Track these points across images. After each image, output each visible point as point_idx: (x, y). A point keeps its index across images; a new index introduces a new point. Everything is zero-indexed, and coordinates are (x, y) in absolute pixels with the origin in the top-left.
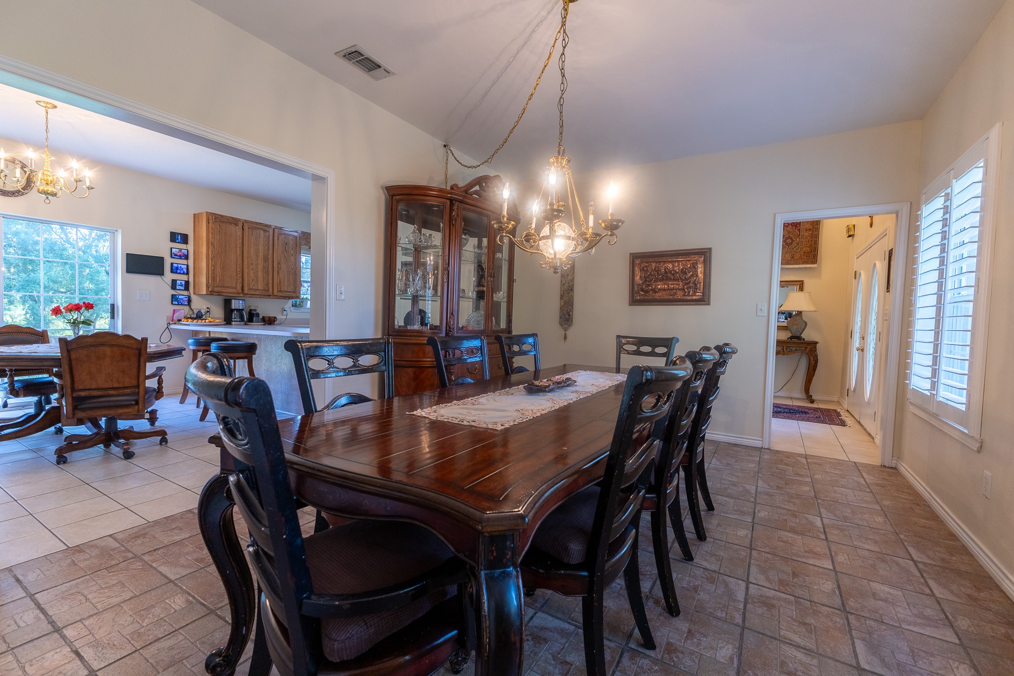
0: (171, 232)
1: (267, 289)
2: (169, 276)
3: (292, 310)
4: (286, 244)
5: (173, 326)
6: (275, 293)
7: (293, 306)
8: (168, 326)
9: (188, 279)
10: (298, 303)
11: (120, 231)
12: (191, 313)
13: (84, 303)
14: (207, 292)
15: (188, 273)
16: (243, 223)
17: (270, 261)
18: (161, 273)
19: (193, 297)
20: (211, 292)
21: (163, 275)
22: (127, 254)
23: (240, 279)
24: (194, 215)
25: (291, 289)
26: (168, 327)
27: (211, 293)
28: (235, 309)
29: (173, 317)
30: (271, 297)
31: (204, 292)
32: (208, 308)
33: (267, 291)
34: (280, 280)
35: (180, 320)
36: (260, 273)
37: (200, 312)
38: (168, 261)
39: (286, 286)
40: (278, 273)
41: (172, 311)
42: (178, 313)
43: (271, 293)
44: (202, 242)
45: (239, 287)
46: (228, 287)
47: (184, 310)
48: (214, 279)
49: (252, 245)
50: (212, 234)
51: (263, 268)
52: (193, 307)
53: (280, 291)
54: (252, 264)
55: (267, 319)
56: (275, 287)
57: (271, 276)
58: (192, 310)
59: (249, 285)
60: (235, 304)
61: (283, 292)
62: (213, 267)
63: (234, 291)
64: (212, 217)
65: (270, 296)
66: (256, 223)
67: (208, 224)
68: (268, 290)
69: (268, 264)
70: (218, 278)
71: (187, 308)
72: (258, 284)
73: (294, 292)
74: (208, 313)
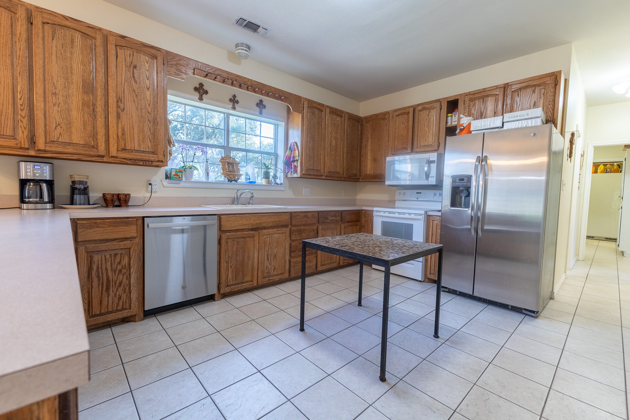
6: (113, 151)
16: (29, 11)
17: (100, 92)
23: (25, 121)
25: (147, 145)
30: (105, 159)
33: (93, 147)
34: (123, 130)
36: (75, 114)
39: (136, 142)
40: (118, 117)
43: (102, 153)
49: (54, 57)
51: (83, 104)
53: (124, 150)
54: (54, 94)
56: (112, 141)
57: (100, 121)
59: (47, 133)
61: (131, 151)
63: (12, 143)
66: (66, 18)
68: (95, 147)
69: (95, 99)
72: (71, 133)
73: (153, 153)
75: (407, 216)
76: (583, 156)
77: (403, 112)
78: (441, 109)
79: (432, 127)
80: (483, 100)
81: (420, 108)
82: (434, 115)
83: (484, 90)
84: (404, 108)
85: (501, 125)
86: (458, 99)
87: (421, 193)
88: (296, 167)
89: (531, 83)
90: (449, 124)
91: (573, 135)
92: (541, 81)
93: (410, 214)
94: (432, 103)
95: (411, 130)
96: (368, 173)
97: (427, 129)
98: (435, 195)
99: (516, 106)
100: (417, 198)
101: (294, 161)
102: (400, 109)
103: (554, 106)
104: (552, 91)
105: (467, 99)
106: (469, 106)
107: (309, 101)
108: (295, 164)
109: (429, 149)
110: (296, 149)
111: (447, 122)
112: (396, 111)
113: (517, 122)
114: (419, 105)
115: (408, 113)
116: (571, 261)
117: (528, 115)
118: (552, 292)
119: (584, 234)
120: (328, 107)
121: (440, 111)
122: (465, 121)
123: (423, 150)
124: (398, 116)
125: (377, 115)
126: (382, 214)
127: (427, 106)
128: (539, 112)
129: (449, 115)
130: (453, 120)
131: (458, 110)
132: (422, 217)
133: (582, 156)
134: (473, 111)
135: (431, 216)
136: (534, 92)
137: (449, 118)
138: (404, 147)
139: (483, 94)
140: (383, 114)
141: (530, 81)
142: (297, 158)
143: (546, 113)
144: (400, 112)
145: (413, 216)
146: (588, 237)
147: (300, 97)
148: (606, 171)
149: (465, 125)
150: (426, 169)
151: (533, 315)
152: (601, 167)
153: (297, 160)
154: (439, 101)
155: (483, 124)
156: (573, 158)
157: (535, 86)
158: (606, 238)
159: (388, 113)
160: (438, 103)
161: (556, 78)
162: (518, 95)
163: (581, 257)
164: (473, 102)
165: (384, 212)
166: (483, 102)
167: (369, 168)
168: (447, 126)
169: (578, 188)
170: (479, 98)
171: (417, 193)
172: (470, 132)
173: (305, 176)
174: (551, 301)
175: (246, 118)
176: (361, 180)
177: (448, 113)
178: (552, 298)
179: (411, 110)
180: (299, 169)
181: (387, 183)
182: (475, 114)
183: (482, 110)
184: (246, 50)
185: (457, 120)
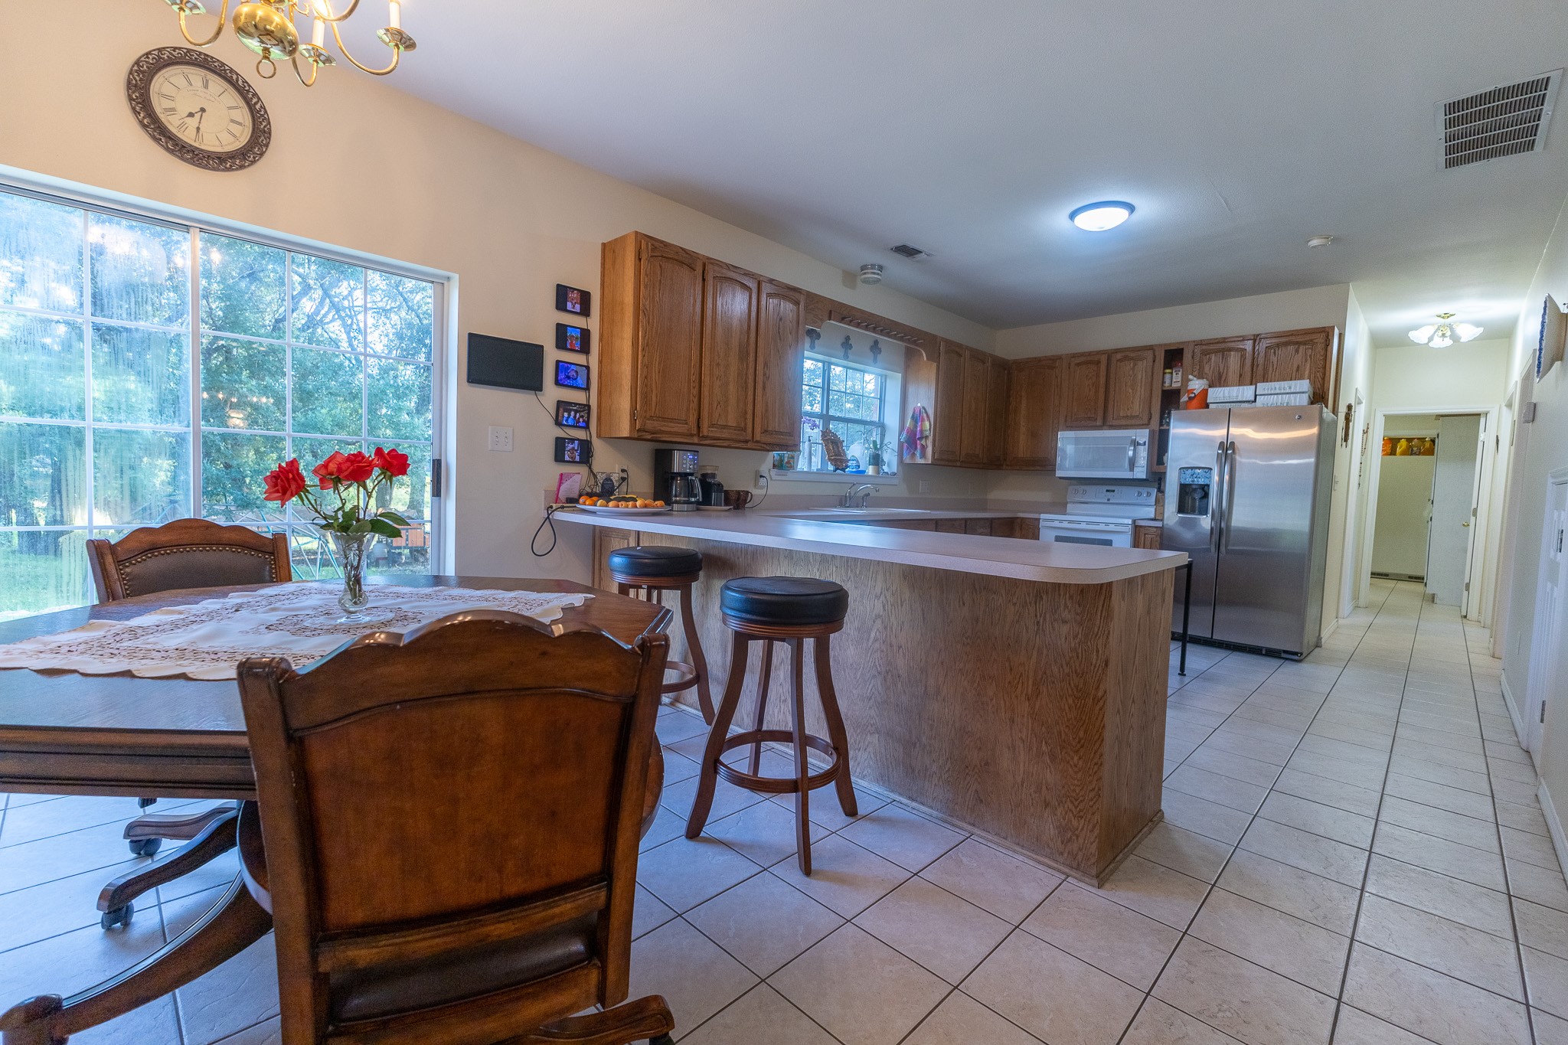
0: (558, 285)
1: (743, 425)
2: (552, 393)
3: (774, 477)
4: (781, 319)
5: (560, 516)
6: (758, 437)
7: (774, 466)
8: (549, 515)
9: (588, 399)
10: (786, 460)
11: (456, 277)
12: (592, 482)
13: (379, 451)
14: (631, 431)
15: (587, 389)
16: (704, 265)
17: (751, 359)
18: (536, 386)
19: (598, 445)
20: (638, 430)
21: (541, 390)
22: (471, 335)
23: (695, 400)
24: (604, 245)
25: (785, 426)
26: (548, 517)
27: (639, 435)
28: (679, 474)
29: (559, 490)
30: (749, 445)
31: (625, 432)
32: (623, 471)
33: (742, 430)
34: (767, 405)
35: (576, 501)
36: (732, 388)
37: (608, 479)
38: (552, 355)
40: (764, 387)
41: (558, 477)
42: (568, 482)
43: (749, 437)
44: (622, 309)
45: (692, 419)
46: (672, 420)
47: (578, 478)
48: (646, 397)
50: (646, 286)
51: (738, 374)
52: (595, 469)
53: (766, 431)
54: (718, 364)
55: (733, 497)
56: (758, 420)
57: (750, 393)
58: (595, 476)
59: (711, 414)
60: (682, 462)
61: (769, 434)
62: (645, 370)
63: (681, 429)
64: (647, 244)
65: (746, 442)
67: (637, 261)
68: (744, 429)
69: (747, 368)
70: (654, 399)
71: (583, 470)
72: (727, 412)
73: (790, 434)
74: (625, 483)
75: (1102, 527)
76: (1367, 432)
77: (1090, 360)
78: (1154, 361)
79: (1139, 388)
80: (1223, 355)
81: (1119, 356)
82: (1142, 369)
83: (1224, 340)
84: (1090, 354)
85: (1253, 399)
86: (1183, 349)
87: (1114, 491)
88: (924, 448)
89: (1293, 339)
90: (1167, 384)
91: (1350, 407)
92: (1307, 338)
93: (1107, 524)
94: (1139, 351)
95: (1102, 390)
96: (1021, 455)
97: (1130, 391)
98: (1140, 494)
99: (1271, 369)
100: (1109, 500)
101: (920, 439)
102: (1083, 354)
103: (1324, 374)
104: (1322, 353)
105: (1198, 350)
106: (1201, 361)
107: (948, 342)
108: (923, 442)
109: (1133, 422)
110: (926, 418)
111: (1163, 382)
112: (1074, 356)
113: (1276, 396)
114: (1117, 351)
115: (1098, 362)
116: (1346, 606)
117: (1290, 388)
118: (1319, 638)
119: (1367, 568)
120: (967, 347)
121: (1153, 365)
122: (1196, 385)
123: (1123, 422)
124: (1078, 365)
125: (1038, 360)
126: (1057, 524)
127: (1132, 355)
128: (1304, 385)
129: (1168, 371)
130: (1174, 379)
131: (1182, 364)
132: (1129, 529)
133: (1365, 432)
134: (1207, 369)
135: (1141, 526)
136: (1297, 351)
137: (1168, 376)
138: (1089, 415)
139: (1223, 346)
140: (1050, 359)
141: (1292, 335)
142: (927, 433)
143: (1313, 383)
144: (1083, 359)
145: (1112, 528)
146: (1374, 575)
147: (935, 337)
148: (1410, 451)
149: (1196, 392)
150: (1131, 453)
151: (1296, 657)
152: (1403, 444)
153: (927, 437)
154: (1151, 348)
155: (1227, 395)
156: (1349, 441)
157: (1298, 343)
158: (1410, 577)
159: (1060, 358)
160: (1150, 352)
161: (1327, 337)
162: (1275, 353)
163: (1362, 602)
164: (1208, 356)
165: (1061, 521)
166: (1223, 358)
167: (1022, 446)
168: (1164, 389)
169: (1357, 485)
170: (1216, 352)
171: (1107, 491)
172: (1207, 406)
173: (939, 463)
174: (1317, 650)
175: (847, 368)
176: (1004, 467)
177: (1165, 368)
178: (1318, 645)
179: (1104, 359)
180: (929, 450)
181: (1059, 474)
182: (1210, 374)
183: (1221, 370)
184: (878, 274)
185: (1179, 379)
